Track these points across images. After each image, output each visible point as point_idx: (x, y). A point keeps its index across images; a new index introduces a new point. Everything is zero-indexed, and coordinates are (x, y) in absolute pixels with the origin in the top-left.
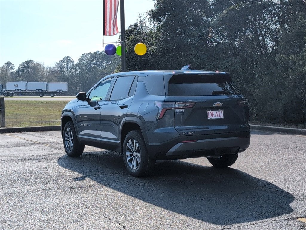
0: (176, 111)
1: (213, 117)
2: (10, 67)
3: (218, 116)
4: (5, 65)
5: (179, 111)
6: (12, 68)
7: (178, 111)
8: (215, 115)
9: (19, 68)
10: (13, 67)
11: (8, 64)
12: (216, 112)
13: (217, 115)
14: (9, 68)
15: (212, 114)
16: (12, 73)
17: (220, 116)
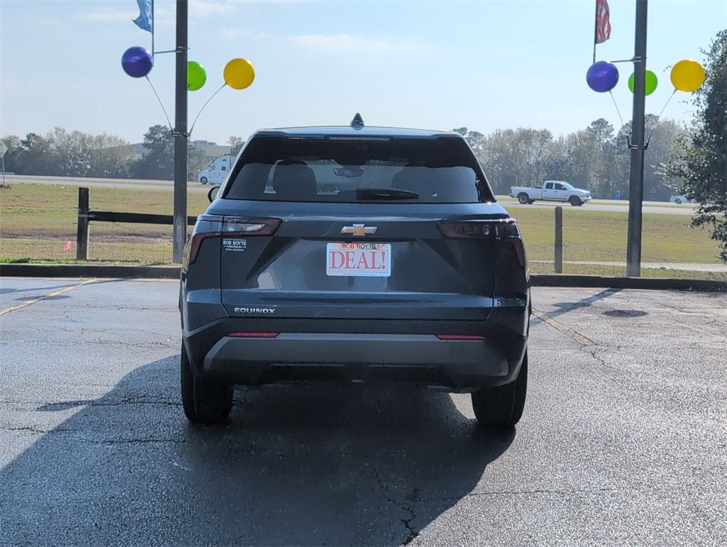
0: (225, 243)
1: (347, 267)
2: (604, 132)
3: (367, 267)
4: (592, 127)
5: (232, 245)
6: (607, 134)
7: (230, 243)
8: (356, 262)
9: (620, 133)
10: (610, 132)
11: (601, 124)
12: (363, 255)
13: (365, 262)
14: (602, 133)
15: (346, 260)
16: (606, 146)
17: (373, 267)
